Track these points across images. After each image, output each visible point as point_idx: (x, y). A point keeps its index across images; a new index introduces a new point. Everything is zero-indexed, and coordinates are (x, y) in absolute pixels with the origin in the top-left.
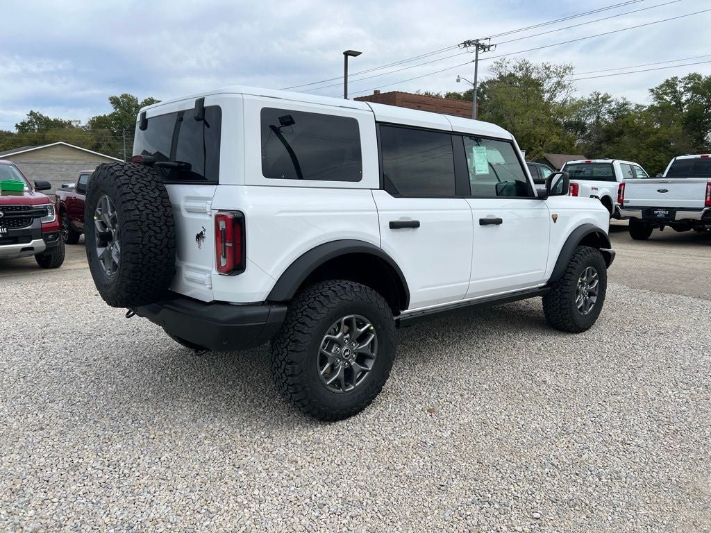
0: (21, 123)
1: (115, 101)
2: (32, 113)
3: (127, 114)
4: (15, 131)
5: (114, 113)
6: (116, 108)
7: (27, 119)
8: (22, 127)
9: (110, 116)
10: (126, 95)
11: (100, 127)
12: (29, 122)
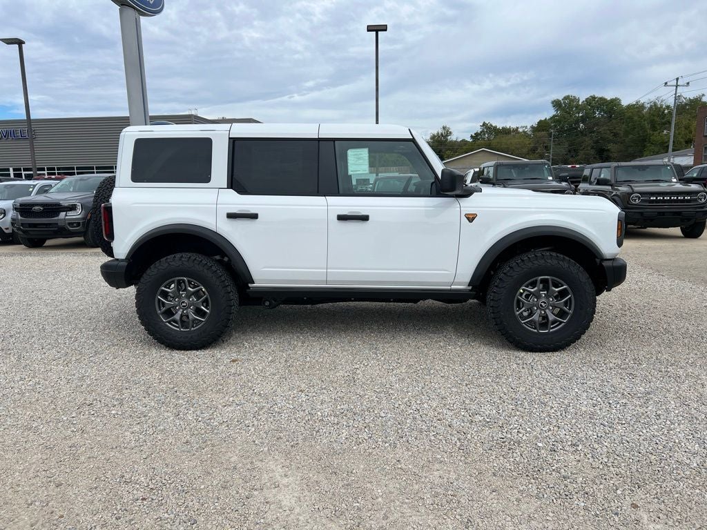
0: (475, 134)
1: (556, 104)
2: (484, 124)
3: (566, 115)
4: (469, 140)
5: (554, 116)
6: (557, 111)
7: (479, 130)
8: (476, 137)
9: (551, 118)
10: (568, 96)
11: (539, 131)
12: (481, 132)
